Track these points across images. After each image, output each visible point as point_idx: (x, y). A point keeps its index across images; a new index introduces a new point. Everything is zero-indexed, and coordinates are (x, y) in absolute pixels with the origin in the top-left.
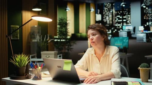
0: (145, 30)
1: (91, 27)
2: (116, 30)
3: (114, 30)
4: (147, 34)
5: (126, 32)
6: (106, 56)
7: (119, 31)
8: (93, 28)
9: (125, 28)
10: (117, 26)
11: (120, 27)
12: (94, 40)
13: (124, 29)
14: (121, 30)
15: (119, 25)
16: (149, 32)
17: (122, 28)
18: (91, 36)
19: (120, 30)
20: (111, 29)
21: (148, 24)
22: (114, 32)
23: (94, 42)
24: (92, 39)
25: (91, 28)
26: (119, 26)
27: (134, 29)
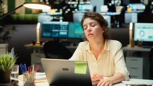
0: (109, 11)
1: (89, 15)
2: (69, 10)
3: (66, 9)
4: (112, 17)
5: (83, 12)
6: (105, 53)
7: (73, 12)
8: (92, 17)
9: (82, 8)
10: (70, 5)
11: (76, 6)
12: (92, 32)
13: (80, 9)
14: (76, 10)
15: (73, 3)
16: (114, 14)
17: (77, 8)
18: (89, 26)
19: (74, 10)
20: (62, 8)
21: (113, 2)
22: (66, 12)
23: (92, 34)
24: (90, 31)
25: (90, 17)
26: (73, 5)
27: (95, 9)
